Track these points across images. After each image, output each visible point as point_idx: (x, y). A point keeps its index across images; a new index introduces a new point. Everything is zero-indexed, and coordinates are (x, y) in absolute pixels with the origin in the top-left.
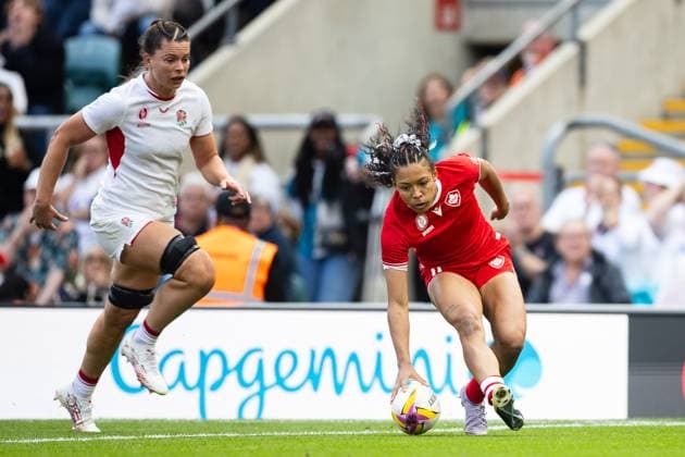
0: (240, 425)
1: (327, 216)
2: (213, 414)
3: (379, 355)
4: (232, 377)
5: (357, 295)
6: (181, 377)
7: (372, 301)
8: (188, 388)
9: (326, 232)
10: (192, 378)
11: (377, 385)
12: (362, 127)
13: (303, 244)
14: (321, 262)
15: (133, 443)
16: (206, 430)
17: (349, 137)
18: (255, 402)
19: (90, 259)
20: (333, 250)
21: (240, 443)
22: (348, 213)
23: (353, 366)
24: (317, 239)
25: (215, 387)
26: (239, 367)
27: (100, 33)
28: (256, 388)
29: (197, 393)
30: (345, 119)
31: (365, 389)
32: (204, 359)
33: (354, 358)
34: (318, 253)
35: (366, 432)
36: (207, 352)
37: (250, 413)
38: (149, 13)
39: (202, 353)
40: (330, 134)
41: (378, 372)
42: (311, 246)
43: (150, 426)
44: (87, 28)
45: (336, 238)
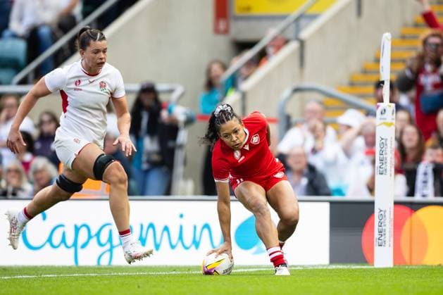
0: (98, 269)
1: (150, 145)
2: (83, 262)
3: (181, 227)
4: (94, 240)
5: (168, 191)
6: (63, 240)
7: (177, 194)
8: (67, 247)
9: (149, 154)
10: (70, 241)
11: (180, 244)
12: (171, 91)
13: (136, 162)
14: (147, 172)
15: (35, 280)
16: (78, 272)
17: (163, 98)
18: (108, 255)
19: (9, 171)
20: (154, 165)
21: (98, 279)
22: (162, 143)
23: (166, 233)
24: (144, 158)
25: (84, 246)
26: (98, 235)
27: (15, 36)
28: (108, 246)
29: (73, 249)
30: (160, 87)
31: (173, 247)
32: (77, 229)
33: (166, 229)
34: (145, 166)
35: (174, 272)
36: (79, 225)
37: (105, 262)
38: (44, 24)
39: (76, 226)
40: (152, 96)
41: (181, 238)
42: (140, 163)
43: (45, 269)
44: (7, 33)
45: (155, 158)
